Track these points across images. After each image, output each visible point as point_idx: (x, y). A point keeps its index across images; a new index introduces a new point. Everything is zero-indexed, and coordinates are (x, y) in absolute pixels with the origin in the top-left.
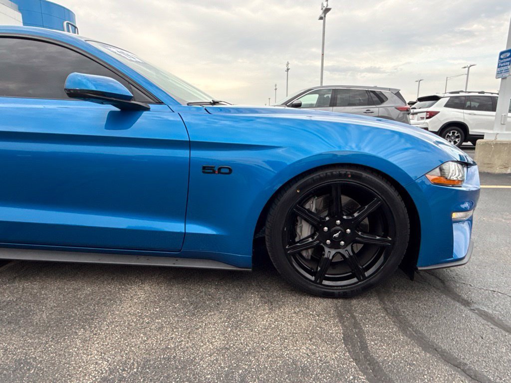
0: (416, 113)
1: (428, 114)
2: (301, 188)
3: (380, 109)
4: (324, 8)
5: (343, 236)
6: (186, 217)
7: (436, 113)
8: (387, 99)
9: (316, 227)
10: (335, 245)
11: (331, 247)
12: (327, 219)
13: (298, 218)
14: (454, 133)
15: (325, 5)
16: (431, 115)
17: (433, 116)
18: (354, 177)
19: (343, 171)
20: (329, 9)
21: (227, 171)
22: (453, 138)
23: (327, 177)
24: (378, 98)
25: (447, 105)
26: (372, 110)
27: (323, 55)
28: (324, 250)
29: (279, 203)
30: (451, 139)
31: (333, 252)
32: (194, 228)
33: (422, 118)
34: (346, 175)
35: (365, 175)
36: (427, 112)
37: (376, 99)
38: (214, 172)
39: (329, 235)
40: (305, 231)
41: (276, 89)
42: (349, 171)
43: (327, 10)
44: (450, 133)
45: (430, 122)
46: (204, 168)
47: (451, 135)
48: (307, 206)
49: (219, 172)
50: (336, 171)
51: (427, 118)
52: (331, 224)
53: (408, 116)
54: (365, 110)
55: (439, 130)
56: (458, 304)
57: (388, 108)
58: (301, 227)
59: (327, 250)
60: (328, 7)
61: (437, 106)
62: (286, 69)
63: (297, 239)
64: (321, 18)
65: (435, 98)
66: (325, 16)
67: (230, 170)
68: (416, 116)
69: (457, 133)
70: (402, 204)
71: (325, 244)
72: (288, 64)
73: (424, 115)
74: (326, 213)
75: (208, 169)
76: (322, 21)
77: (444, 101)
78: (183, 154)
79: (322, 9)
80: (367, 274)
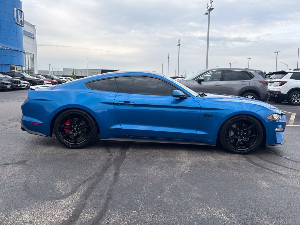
0: (273, 82)
1: (280, 83)
2: (232, 121)
3: (250, 82)
4: (209, 8)
5: (244, 135)
6: (197, 129)
7: (285, 82)
8: (254, 76)
9: (235, 133)
10: (241, 138)
11: (240, 138)
12: (239, 130)
13: (230, 130)
14: (297, 95)
15: (210, 5)
16: (282, 83)
17: (284, 84)
18: (247, 118)
19: (243, 116)
20: (213, 9)
21: (211, 116)
22: (296, 98)
23: (239, 118)
24: (249, 76)
25: (292, 78)
26: (245, 83)
27: (208, 38)
28: (238, 139)
29: (225, 125)
30: (295, 99)
31: (241, 140)
32: (199, 132)
33: (277, 85)
34: (244, 117)
35: (250, 117)
36: (279, 82)
37: (248, 76)
38: (207, 116)
39: (239, 135)
40: (232, 133)
41: (169, 57)
42: (245, 116)
43: (211, 9)
44: (294, 95)
45: (281, 88)
46: (204, 115)
47: (295, 96)
48: (232, 126)
49: (209, 116)
50: (241, 116)
51: (280, 85)
52: (240, 132)
53: (267, 86)
54: (241, 83)
55: (287, 93)
56: (278, 156)
57: (255, 82)
58: (231, 133)
59: (239, 139)
60: (212, 7)
61: (286, 78)
62: (178, 44)
63: (229, 136)
64: (207, 14)
65: (285, 73)
66: (209, 13)
67: (212, 116)
68: (273, 84)
69: (299, 95)
70: (261, 126)
71: (238, 137)
72: (180, 40)
73: (278, 83)
74: (238, 128)
75: (205, 115)
76: (208, 15)
77: (289, 75)
78: (199, 111)
79: (207, 8)
80: (251, 147)
